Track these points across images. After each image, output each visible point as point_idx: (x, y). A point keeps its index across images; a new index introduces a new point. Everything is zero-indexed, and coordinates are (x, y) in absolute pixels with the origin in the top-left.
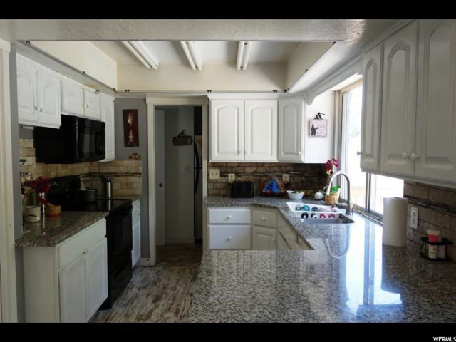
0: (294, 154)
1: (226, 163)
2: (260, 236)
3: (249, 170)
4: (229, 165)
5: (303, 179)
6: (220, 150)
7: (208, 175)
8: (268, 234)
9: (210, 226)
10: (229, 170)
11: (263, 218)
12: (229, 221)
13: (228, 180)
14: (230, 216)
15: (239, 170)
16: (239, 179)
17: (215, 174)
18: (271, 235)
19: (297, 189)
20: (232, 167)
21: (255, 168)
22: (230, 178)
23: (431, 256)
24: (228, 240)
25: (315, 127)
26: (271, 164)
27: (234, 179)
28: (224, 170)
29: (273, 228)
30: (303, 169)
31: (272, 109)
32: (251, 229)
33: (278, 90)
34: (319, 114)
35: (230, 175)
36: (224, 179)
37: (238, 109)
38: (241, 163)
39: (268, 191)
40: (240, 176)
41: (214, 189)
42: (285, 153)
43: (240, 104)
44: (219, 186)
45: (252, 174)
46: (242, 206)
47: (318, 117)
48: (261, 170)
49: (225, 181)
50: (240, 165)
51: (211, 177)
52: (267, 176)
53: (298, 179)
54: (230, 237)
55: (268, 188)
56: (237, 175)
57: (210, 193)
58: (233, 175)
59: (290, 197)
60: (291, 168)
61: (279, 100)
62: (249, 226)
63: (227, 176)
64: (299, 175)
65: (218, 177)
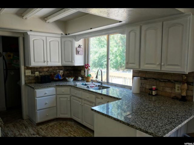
0: (70, 62)
1: (34, 67)
2: (61, 99)
3: (45, 70)
4: (35, 68)
5: (68, 72)
6: (35, 61)
7: (25, 73)
8: (66, 98)
9: (37, 99)
10: (36, 70)
11: (63, 91)
12: (46, 95)
13: (35, 75)
14: (47, 92)
15: (41, 70)
16: (41, 74)
17: (28, 73)
18: (67, 98)
19: (69, 76)
20: (37, 69)
21: (48, 69)
22: (36, 74)
23: (154, 94)
24: (46, 103)
25: (79, 51)
26: (55, 66)
27: (38, 74)
28: (33, 70)
29: (68, 95)
30: (68, 68)
31: (58, 42)
32: (56, 97)
33: (63, 34)
34: (80, 45)
35: (36, 72)
36: (33, 75)
37: (43, 41)
38: (41, 67)
39: (57, 79)
40: (41, 73)
41: (28, 80)
42: (65, 62)
43: (44, 38)
44: (30, 78)
45: (47, 71)
46: (52, 87)
47: (79, 46)
48: (51, 69)
49: (33, 76)
50: (41, 68)
51: (26, 74)
52: (54, 72)
53: (66, 72)
54: (47, 102)
55: (56, 77)
56: (40, 72)
57: (26, 82)
58: (38, 72)
59: (68, 80)
60: (63, 68)
61: (61, 38)
62: (55, 96)
63: (35, 73)
64: (67, 71)
65: (30, 74)
